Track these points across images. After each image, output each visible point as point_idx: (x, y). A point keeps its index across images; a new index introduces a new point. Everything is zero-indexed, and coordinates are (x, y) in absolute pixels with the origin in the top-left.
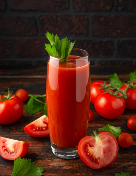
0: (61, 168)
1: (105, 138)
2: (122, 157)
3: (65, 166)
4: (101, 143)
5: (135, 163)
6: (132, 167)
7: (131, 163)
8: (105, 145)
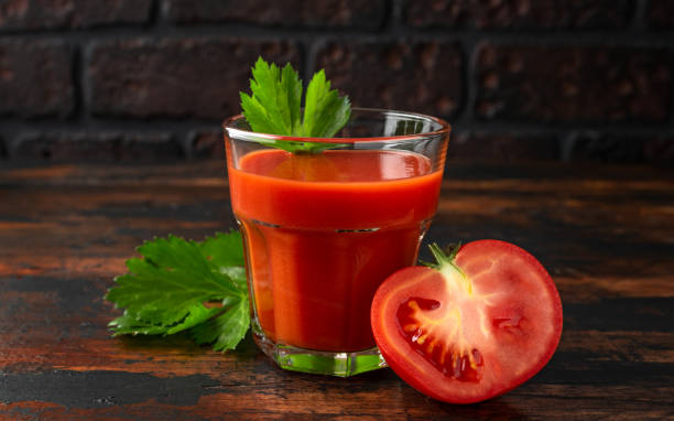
1: (488, 265)
3: (343, 415)
4: (474, 288)
8: (493, 295)
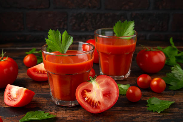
0: (64, 119)
1: (103, 81)
2: (129, 109)
3: (69, 117)
4: (99, 87)
5: (143, 114)
6: (139, 118)
7: (139, 114)
